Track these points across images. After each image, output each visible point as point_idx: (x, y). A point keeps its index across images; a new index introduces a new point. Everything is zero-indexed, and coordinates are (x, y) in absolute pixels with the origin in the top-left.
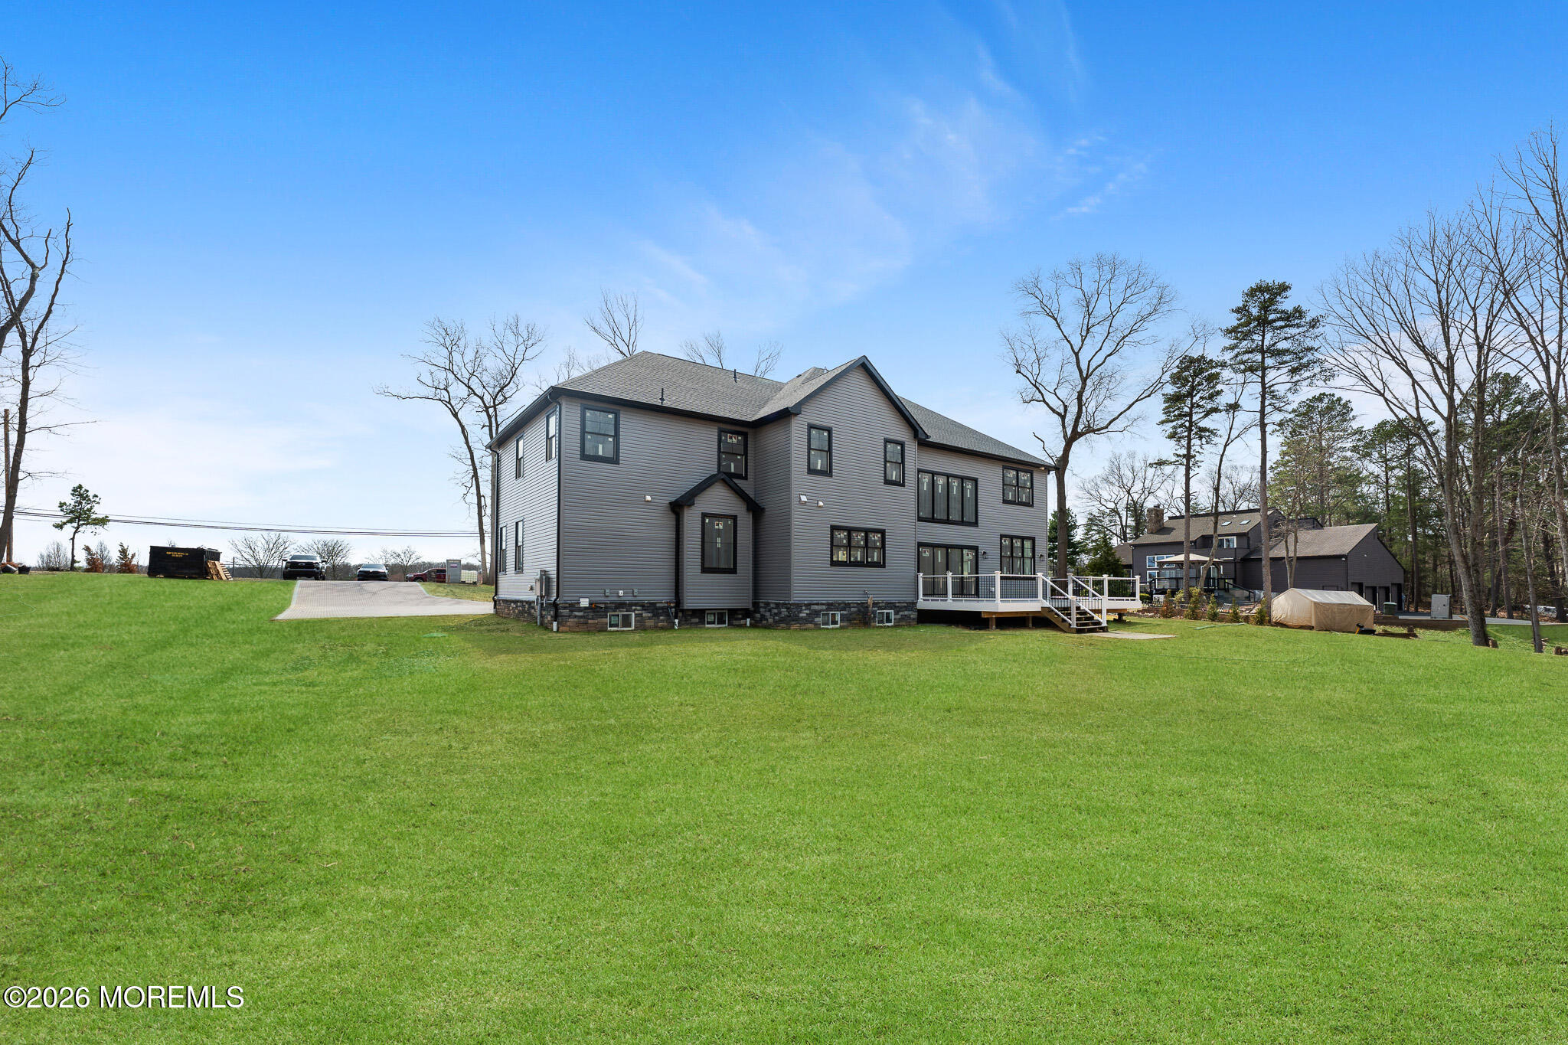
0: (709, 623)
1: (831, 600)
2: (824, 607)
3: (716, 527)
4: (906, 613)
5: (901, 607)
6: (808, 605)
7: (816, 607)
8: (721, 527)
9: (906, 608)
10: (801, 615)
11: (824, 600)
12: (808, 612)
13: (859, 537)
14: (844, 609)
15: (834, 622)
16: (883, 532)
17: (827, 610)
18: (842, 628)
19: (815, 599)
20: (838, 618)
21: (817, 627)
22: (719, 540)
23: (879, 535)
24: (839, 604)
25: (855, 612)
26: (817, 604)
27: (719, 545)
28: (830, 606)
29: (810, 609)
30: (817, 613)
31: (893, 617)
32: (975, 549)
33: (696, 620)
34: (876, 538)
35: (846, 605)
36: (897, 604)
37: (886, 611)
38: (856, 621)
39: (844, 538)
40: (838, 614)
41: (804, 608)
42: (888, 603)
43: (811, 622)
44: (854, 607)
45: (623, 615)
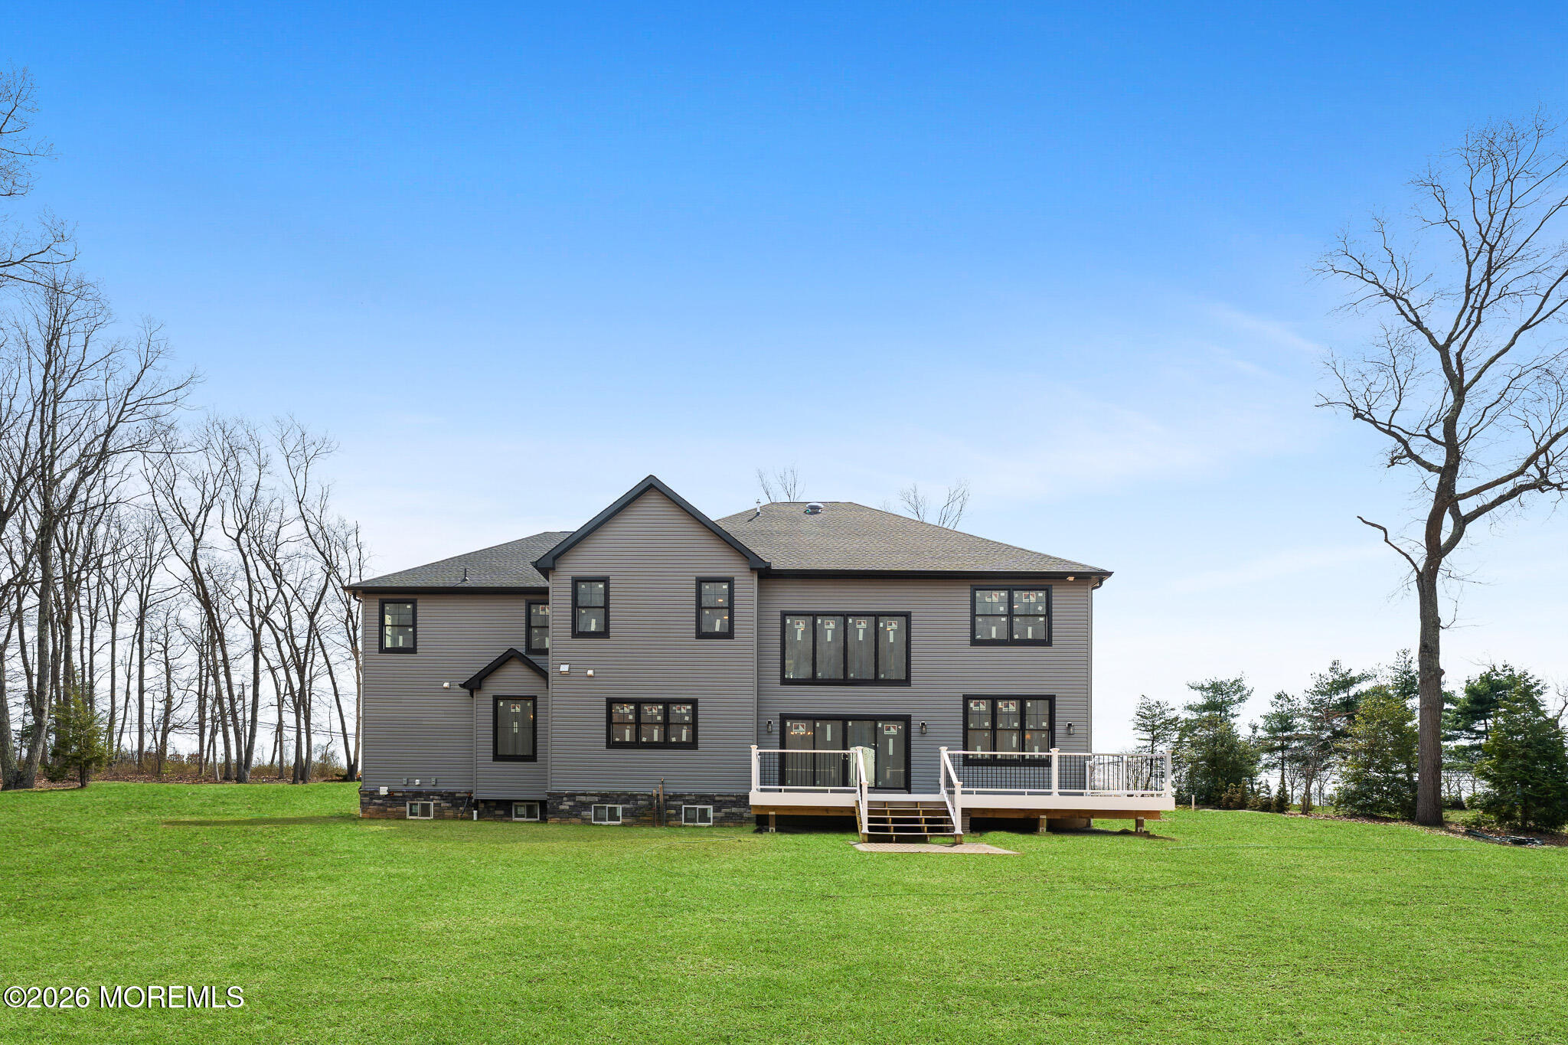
0: (517, 816)
1: (605, 790)
2: (596, 799)
3: (513, 711)
4: (734, 810)
5: (726, 802)
6: (571, 796)
7: (583, 798)
8: (518, 710)
9: (734, 804)
10: (562, 807)
11: (593, 790)
12: (571, 803)
13: (656, 711)
14: (626, 801)
15: (613, 817)
16: (694, 702)
17: (599, 802)
18: (624, 825)
19: (580, 789)
20: (620, 813)
21: (586, 822)
22: (516, 724)
23: (689, 707)
24: (619, 795)
25: (644, 806)
26: (584, 795)
27: (516, 730)
28: (605, 798)
29: (574, 800)
30: (586, 806)
31: (711, 814)
32: (906, 720)
33: (502, 812)
34: (683, 711)
35: (633, 797)
36: (717, 798)
37: (698, 807)
38: (645, 818)
39: (630, 713)
40: (620, 808)
41: (565, 799)
42: (702, 796)
43: (576, 816)
44: (642, 800)
45: (422, 804)
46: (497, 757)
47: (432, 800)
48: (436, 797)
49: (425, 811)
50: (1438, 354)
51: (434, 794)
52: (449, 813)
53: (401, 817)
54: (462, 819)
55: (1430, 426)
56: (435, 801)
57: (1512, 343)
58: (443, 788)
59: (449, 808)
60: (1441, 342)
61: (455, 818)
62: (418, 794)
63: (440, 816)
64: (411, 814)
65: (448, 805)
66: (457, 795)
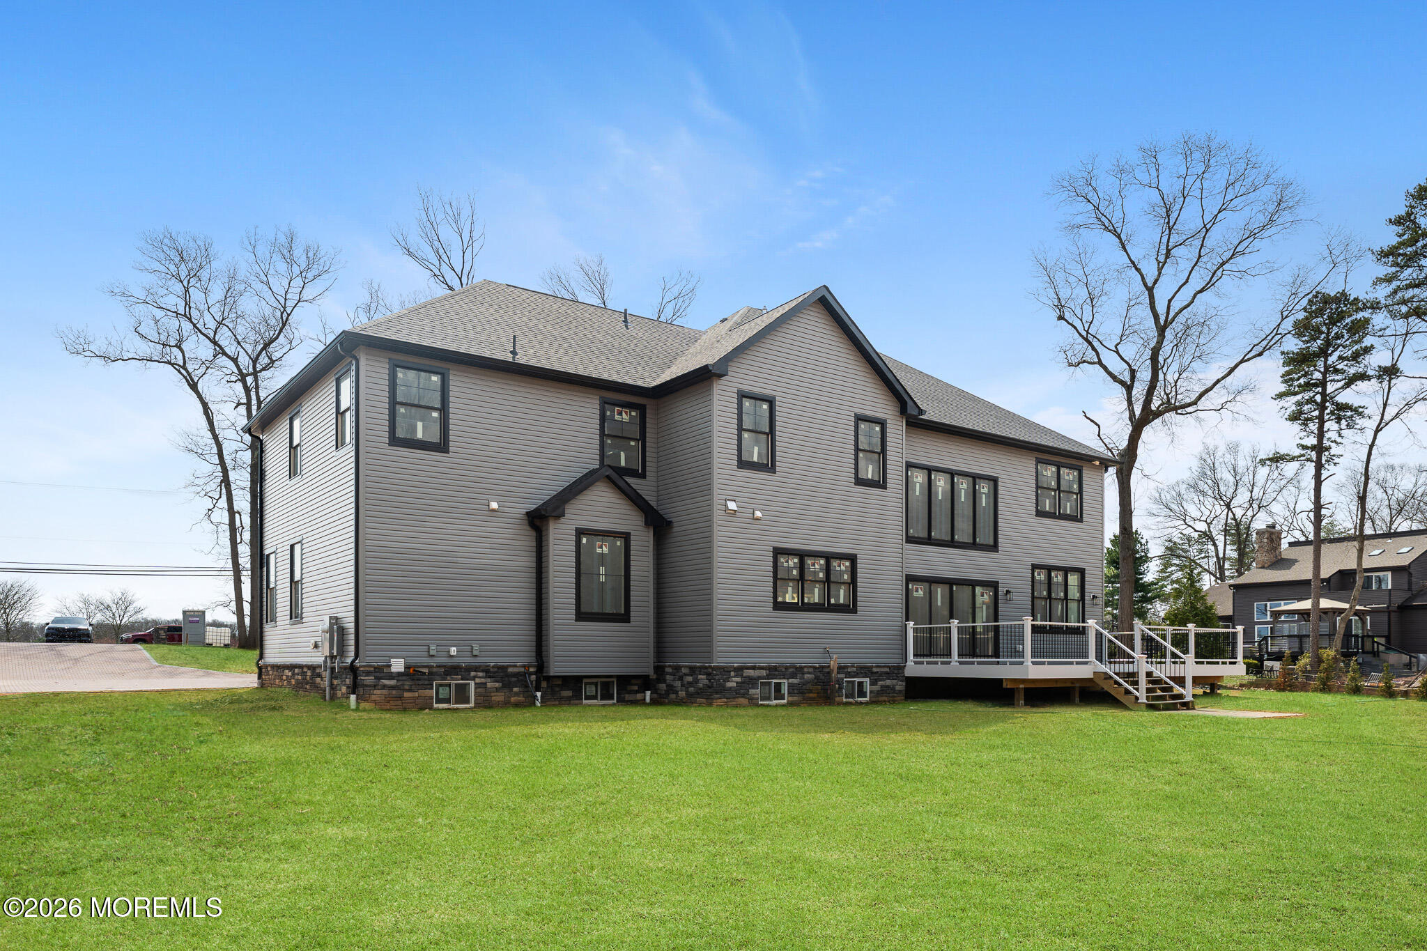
0: (588, 698)
1: (774, 661)
2: (764, 673)
3: (599, 551)
4: (888, 682)
5: (882, 674)
6: (739, 670)
7: (751, 673)
8: (605, 550)
9: (888, 675)
10: (729, 685)
11: (764, 662)
12: (739, 679)
13: (817, 565)
14: (793, 676)
15: (779, 696)
16: (853, 559)
17: (768, 677)
18: (791, 704)
19: (750, 661)
20: (785, 690)
21: (753, 702)
22: (602, 570)
23: (847, 564)
24: (787, 668)
25: (810, 681)
26: (754, 668)
27: (602, 579)
28: (773, 671)
29: (742, 676)
30: (752, 682)
31: (868, 688)
32: (994, 586)
33: (568, 693)
34: (843, 568)
35: (797, 670)
36: (875, 670)
37: (857, 680)
38: (811, 695)
39: (794, 568)
40: (785, 684)
41: (732, 674)
42: (862, 668)
43: (743, 696)
44: (809, 673)
45: (456, 685)
46: (581, 616)
47: (474, 678)
48: (480, 674)
49: (462, 695)
51: (476, 669)
52: (498, 697)
53: (425, 705)
54: (517, 705)
56: (478, 680)
58: (492, 660)
59: (497, 690)
61: (506, 704)
62: (452, 670)
63: (485, 703)
64: (439, 701)
65: (497, 685)
66: (510, 670)
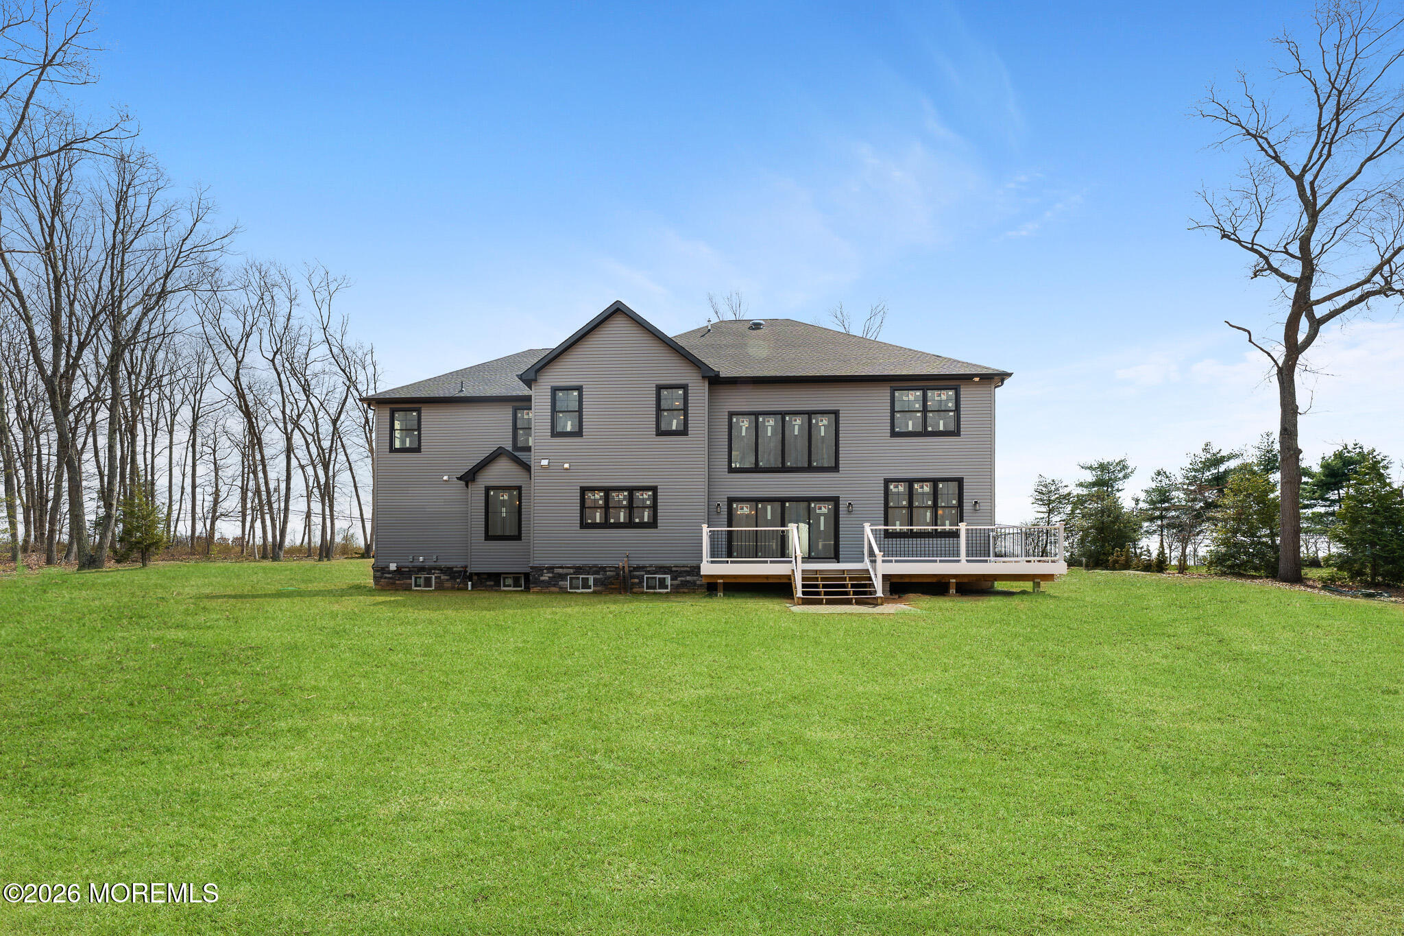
0: (505, 586)
1: (579, 563)
2: (572, 571)
3: (502, 498)
4: (688, 578)
5: (681, 572)
6: (550, 569)
7: (560, 571)
8: (506, 497)
9: (688, 573)
10: (542, 578)
11: (569, 563)
12: (550, 575)
13: (622, 497)
14: (596, 573)
15: (586, 586)
16: (654, 489)
17: (574, 573)
18: (594, 592)
19: (558, 563)
20: (591, 582)
21: (563, 591)
22: (504, 510)
23: (650, 493)
24: (590, 568)
25: (611, 577)
26: (561, 567)
27: (504, 515)
28: (579, 570)
29: (553, 573)
30: (563, 577)
31: (669, 582)
32: (835, 500)
33: (492, 583)
34: (645, 496)
35: (603, 569)
36: (674, 569)
37: (658, 576)
38: (613, 586)
39: (600, 499)
40: (591, 578)
41: (545, 571)
42: (661, 567)
43: (554, 585)
44: (610, 571)
45: (425, 578)
46: (488, 537)
47: (433, 574)
48: (437, 572)
49: (428, 583)
50: (1294, 183)
51: (435, 569)
52: (448, 584)
53: (408, 588)
54: (459, 589)
55: (1287, 244)
56: (436, 575)
57: (1359, 172)
58: (443, 564)
59: (447, 580)
60: (1297, 172)
61: (453, 589)
62: (421, 569)
63: (440, 587)
64: (416, 586)
65: (446, 577)
66: (454, 569)
